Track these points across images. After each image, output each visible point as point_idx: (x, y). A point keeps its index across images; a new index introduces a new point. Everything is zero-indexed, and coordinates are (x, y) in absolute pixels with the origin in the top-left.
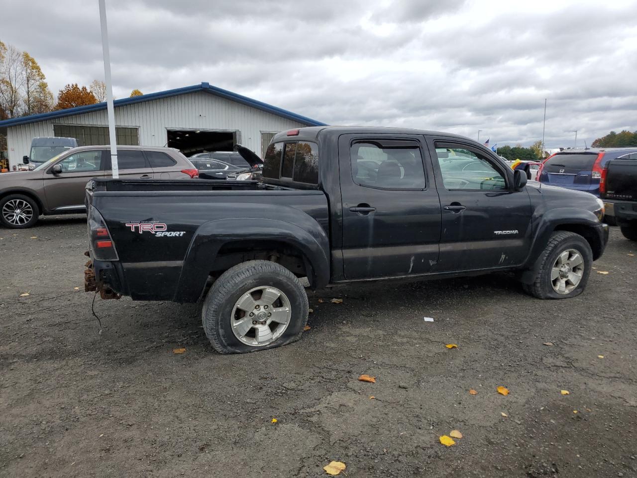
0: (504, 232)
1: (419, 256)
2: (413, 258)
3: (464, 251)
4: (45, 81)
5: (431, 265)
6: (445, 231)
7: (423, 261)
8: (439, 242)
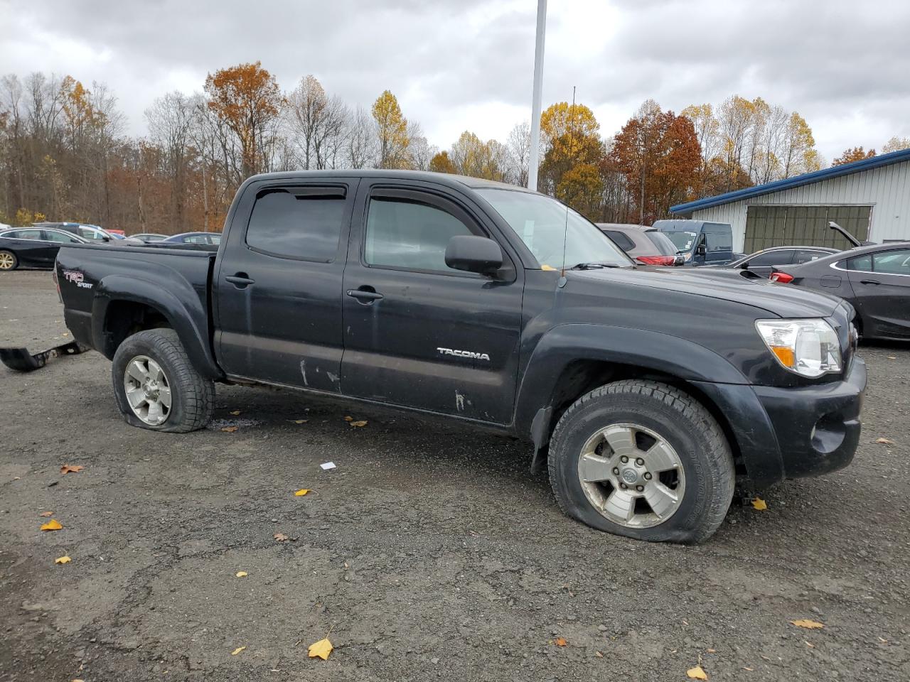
0: (455, 353)
1: (312, 363)
2: (302, 363)
3: (381, 370)
4: (813, 148)
5: (333, 380)
6: (348, 331)
7: (317, 371)
8: (343, 346)
